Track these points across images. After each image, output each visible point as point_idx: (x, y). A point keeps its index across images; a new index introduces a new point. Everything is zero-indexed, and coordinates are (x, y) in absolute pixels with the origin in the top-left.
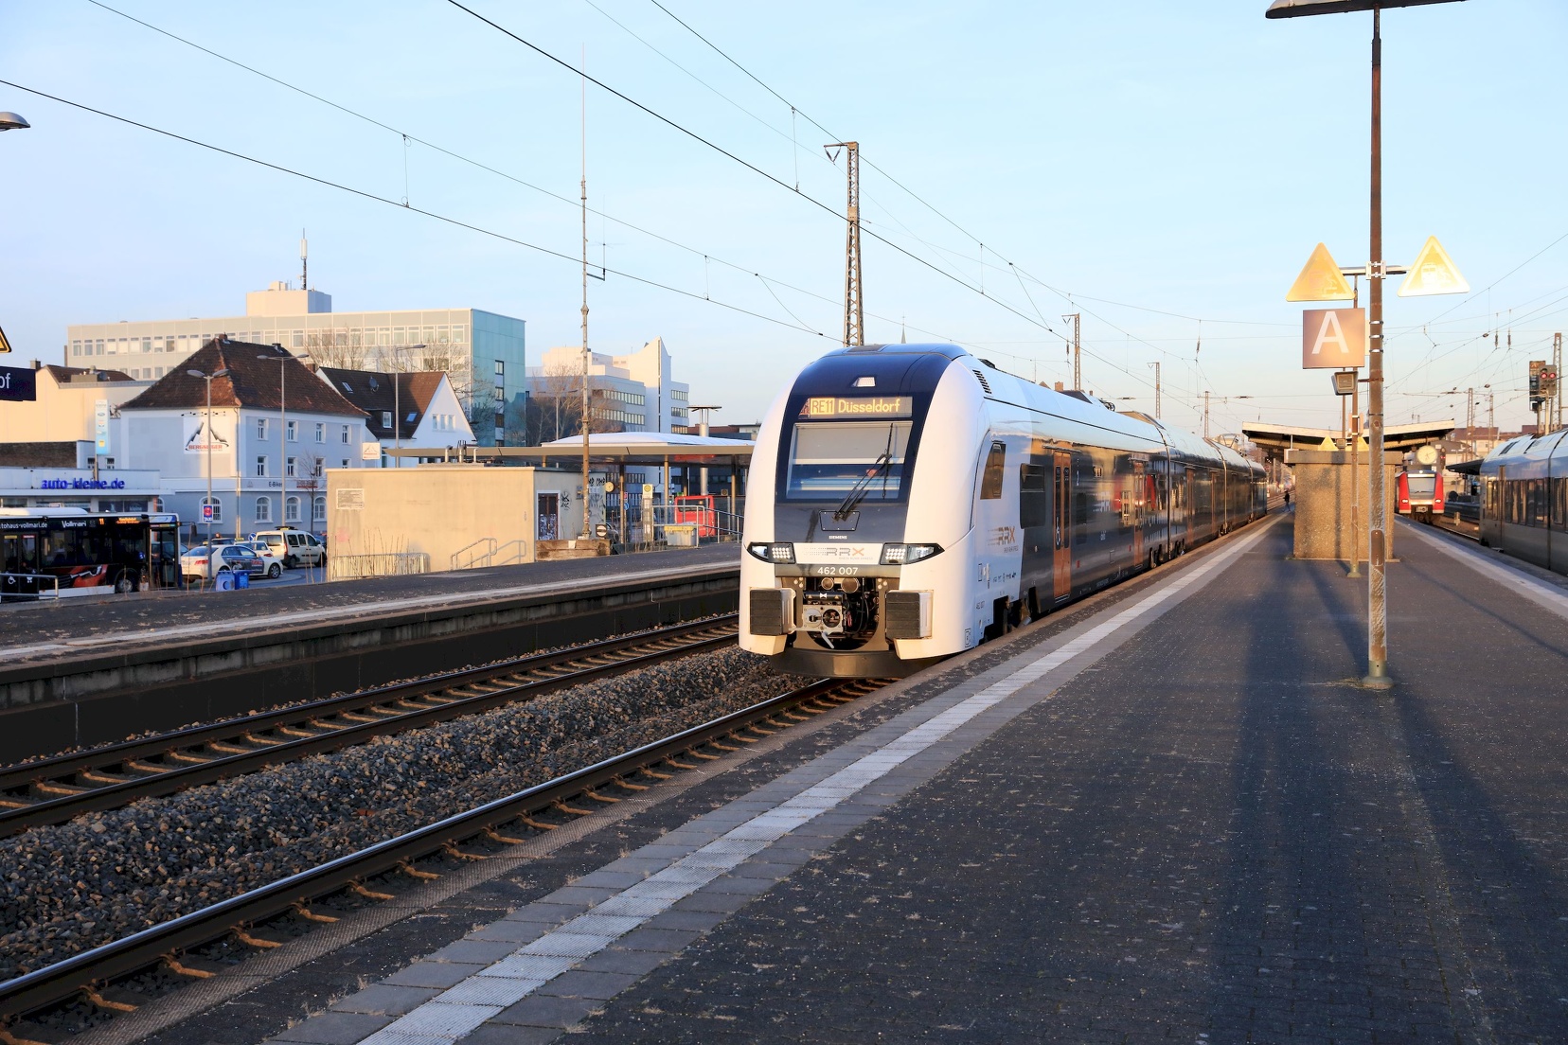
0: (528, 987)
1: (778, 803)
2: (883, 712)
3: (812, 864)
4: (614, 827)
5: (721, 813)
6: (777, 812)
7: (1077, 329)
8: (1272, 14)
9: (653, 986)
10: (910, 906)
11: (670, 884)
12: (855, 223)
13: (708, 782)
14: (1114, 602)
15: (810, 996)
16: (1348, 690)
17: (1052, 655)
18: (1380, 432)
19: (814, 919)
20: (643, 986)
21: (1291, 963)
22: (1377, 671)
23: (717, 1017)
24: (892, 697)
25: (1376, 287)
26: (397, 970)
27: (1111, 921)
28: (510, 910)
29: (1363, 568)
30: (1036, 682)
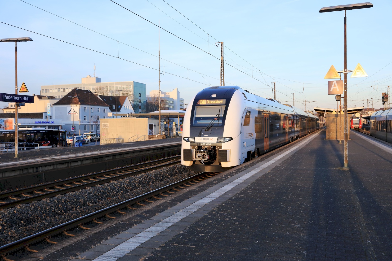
0: (147, 239)
1: (205, 196)
2: (229, 175)
3: (213, 211)
4: (167, 202)
5: (191, 199)
6: (205, 199)
7: (275, 85)
8: (321, 11)
9: (176, 239)
10: (236, 221)
11: (180, 215)
12: (222, 61)
13: (189, 192)
14: (284, 149)
15: (212, 241)
16: (339, 170)
17: (269, 162)
18: (347, 110)
19: (213, 223)
20: (174, 239)
21: (326, 234)
22: (346, 166)
23: (191, 246)
24: (232, 172)
25: (345, 75)
26: (117, 235)
27: (283, 224)
28: (143, 221)
29: (343, 141)
30: (265, 168)
